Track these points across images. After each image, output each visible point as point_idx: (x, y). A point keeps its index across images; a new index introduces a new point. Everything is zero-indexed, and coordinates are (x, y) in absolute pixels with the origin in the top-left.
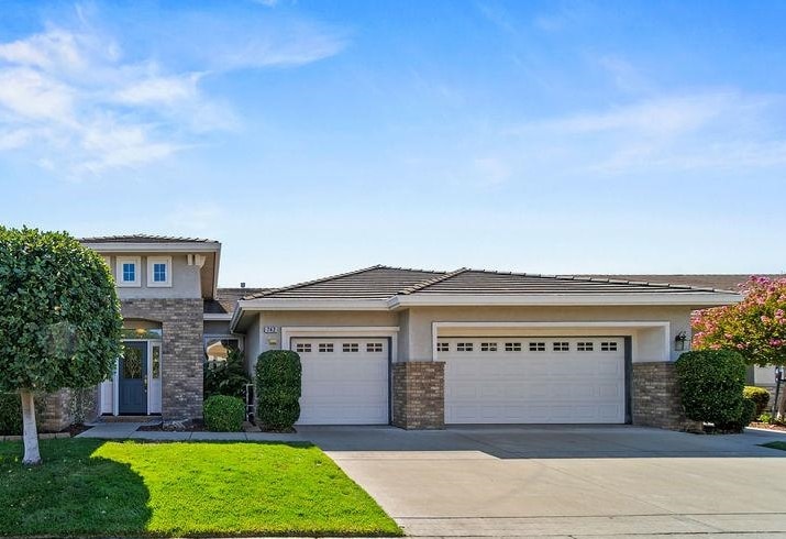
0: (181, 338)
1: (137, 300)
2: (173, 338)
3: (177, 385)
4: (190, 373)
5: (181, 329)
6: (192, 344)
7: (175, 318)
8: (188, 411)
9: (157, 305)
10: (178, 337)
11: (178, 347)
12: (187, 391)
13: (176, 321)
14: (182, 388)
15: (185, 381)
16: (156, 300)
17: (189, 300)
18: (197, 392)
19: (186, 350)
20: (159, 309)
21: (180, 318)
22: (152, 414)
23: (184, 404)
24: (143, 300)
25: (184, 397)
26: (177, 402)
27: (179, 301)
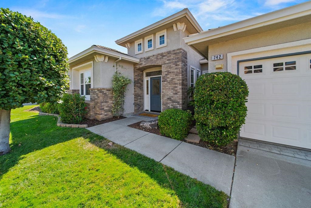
0: (170, 72)
1: (151, 56)
2: (167, 73)
3: (168, 99)
4: (175, 92)
5: (170, 68)
6: (176, 75)
7: (167, 62)
10: (169, 72)
11: (169, 78)
12: (174, 102)
13: (168, 64)
14: (171, 100)
15: (172, 97)
16: (159, 54)
17: (174, 51)
18: (178, 103)
19: (173, 79)
20: (160, 58)
21: (170, 61)
24: (154, 56)
25: (172, 105)
27: (169, 53)
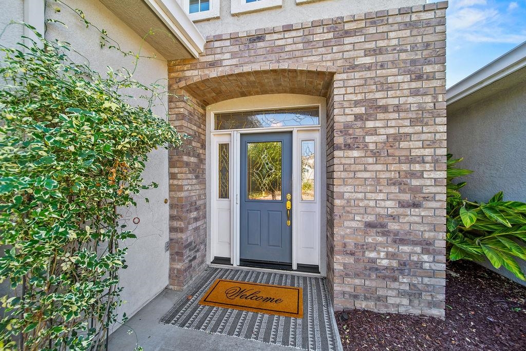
0: (385, 109)
2: (362, 110)
3: (369, 225)
4: (406, 197)
5: (384, 86)
6: (413, 122)
7: (368, 60)
8: (401, 294)
9: (322, 35)
10: (374, 108)
11: (374, 132)
13: (369, 68)
14: (385, 234)
15: (393, 217)
18: (427, 246)
20: (326, 43)
21: (381, 58)
22: (301, 267)
23: (390, 275)
24: (288, 29)
26: (372, 268)
